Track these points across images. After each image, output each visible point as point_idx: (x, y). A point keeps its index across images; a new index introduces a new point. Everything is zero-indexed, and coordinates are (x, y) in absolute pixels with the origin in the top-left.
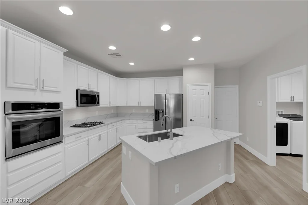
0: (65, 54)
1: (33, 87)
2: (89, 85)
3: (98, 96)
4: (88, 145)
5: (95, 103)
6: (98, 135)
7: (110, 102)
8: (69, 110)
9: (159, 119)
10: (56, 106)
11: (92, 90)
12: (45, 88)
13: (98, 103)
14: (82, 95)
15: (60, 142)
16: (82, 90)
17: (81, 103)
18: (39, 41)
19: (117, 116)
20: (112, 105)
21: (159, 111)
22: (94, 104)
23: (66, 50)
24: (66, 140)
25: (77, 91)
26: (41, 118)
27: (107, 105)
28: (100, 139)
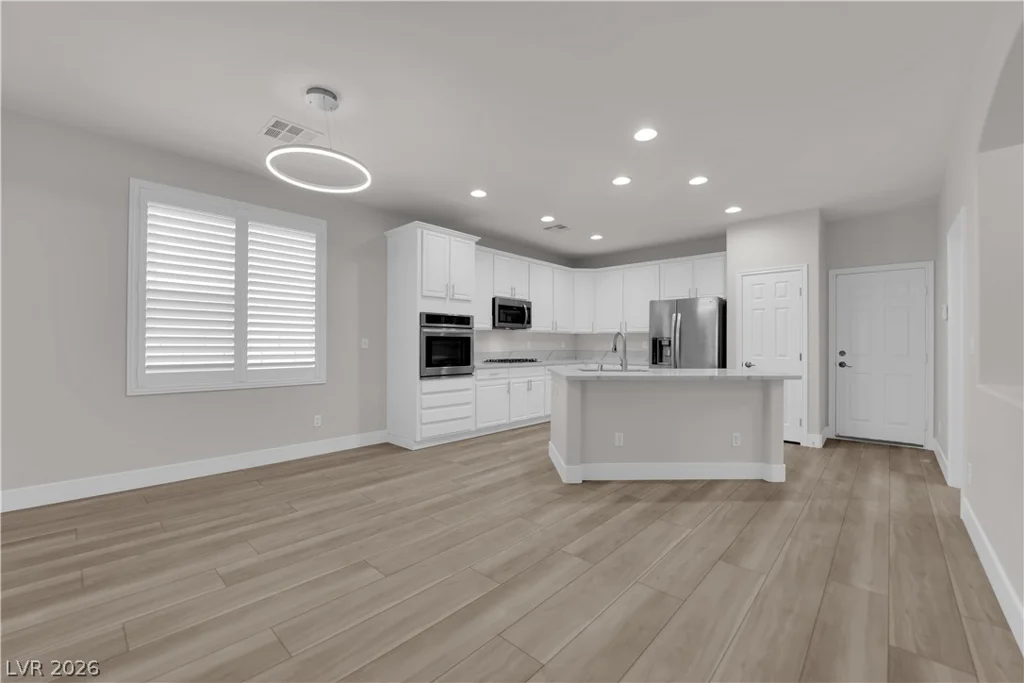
0: (477, 243)
1: (443, 295)
2: (513, 289)
3: (529, 309)
4: (509, 392)
5: (523, 322)
6: (526, 380)
7: (554, 323)
8: (483, 332)
9: (661, 361)
10: (464, 321)
11: (517, 297)
12: (457, 297)
13: (529, 322)
14: (501, 307)
15: (469, 374)
16: (501, 299)
17: (499, 321)
18: (448, 234)
19: (576, 358)
20: (560, 330)
21: (660, 342)
22: (519, 325)
23: (478, 238)
24: (478, 373)
25: (494, 300)
26: (442, 335)
27: (549, 329)
28: (529, 389)
